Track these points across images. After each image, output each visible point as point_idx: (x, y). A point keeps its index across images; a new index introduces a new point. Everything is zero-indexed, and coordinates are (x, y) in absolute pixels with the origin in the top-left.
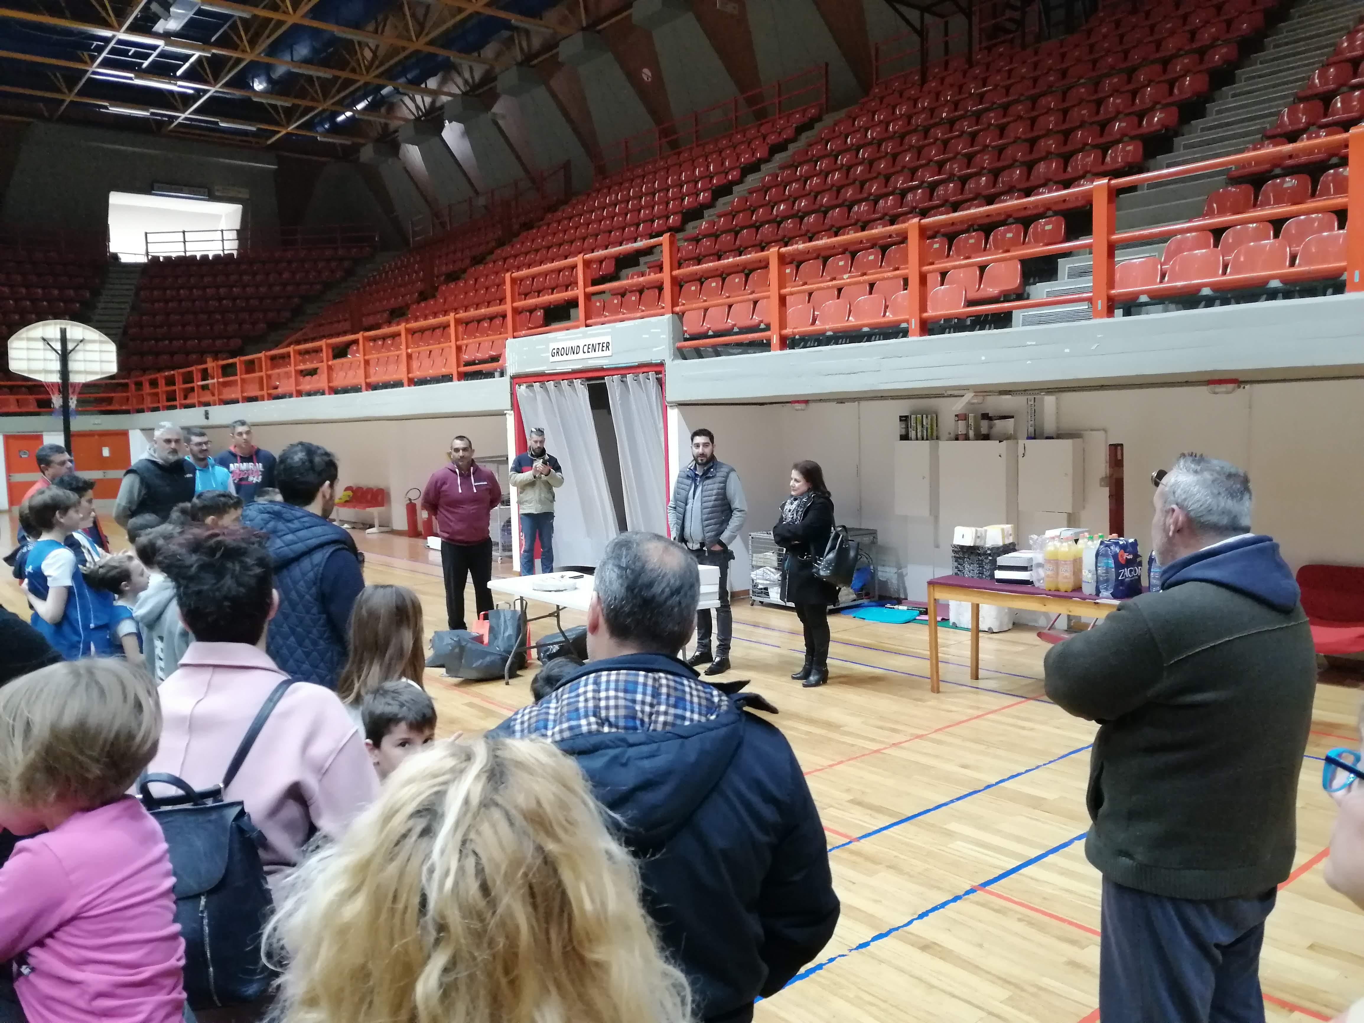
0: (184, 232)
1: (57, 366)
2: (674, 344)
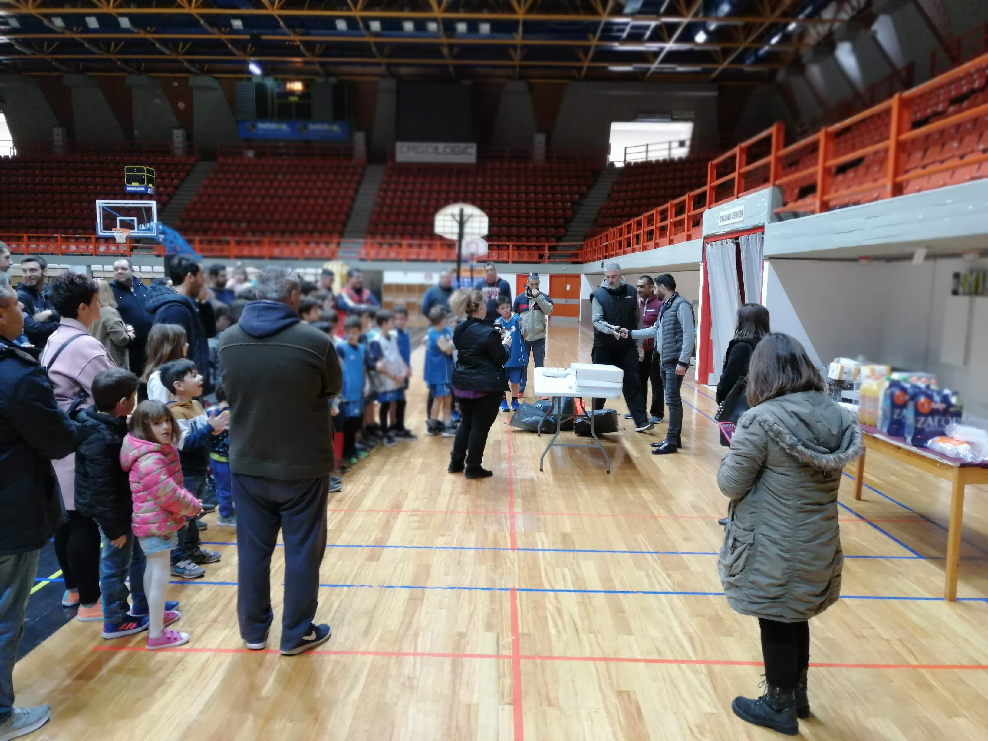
0: (647, 145)
1: (456, 230)
2: (772, 210)
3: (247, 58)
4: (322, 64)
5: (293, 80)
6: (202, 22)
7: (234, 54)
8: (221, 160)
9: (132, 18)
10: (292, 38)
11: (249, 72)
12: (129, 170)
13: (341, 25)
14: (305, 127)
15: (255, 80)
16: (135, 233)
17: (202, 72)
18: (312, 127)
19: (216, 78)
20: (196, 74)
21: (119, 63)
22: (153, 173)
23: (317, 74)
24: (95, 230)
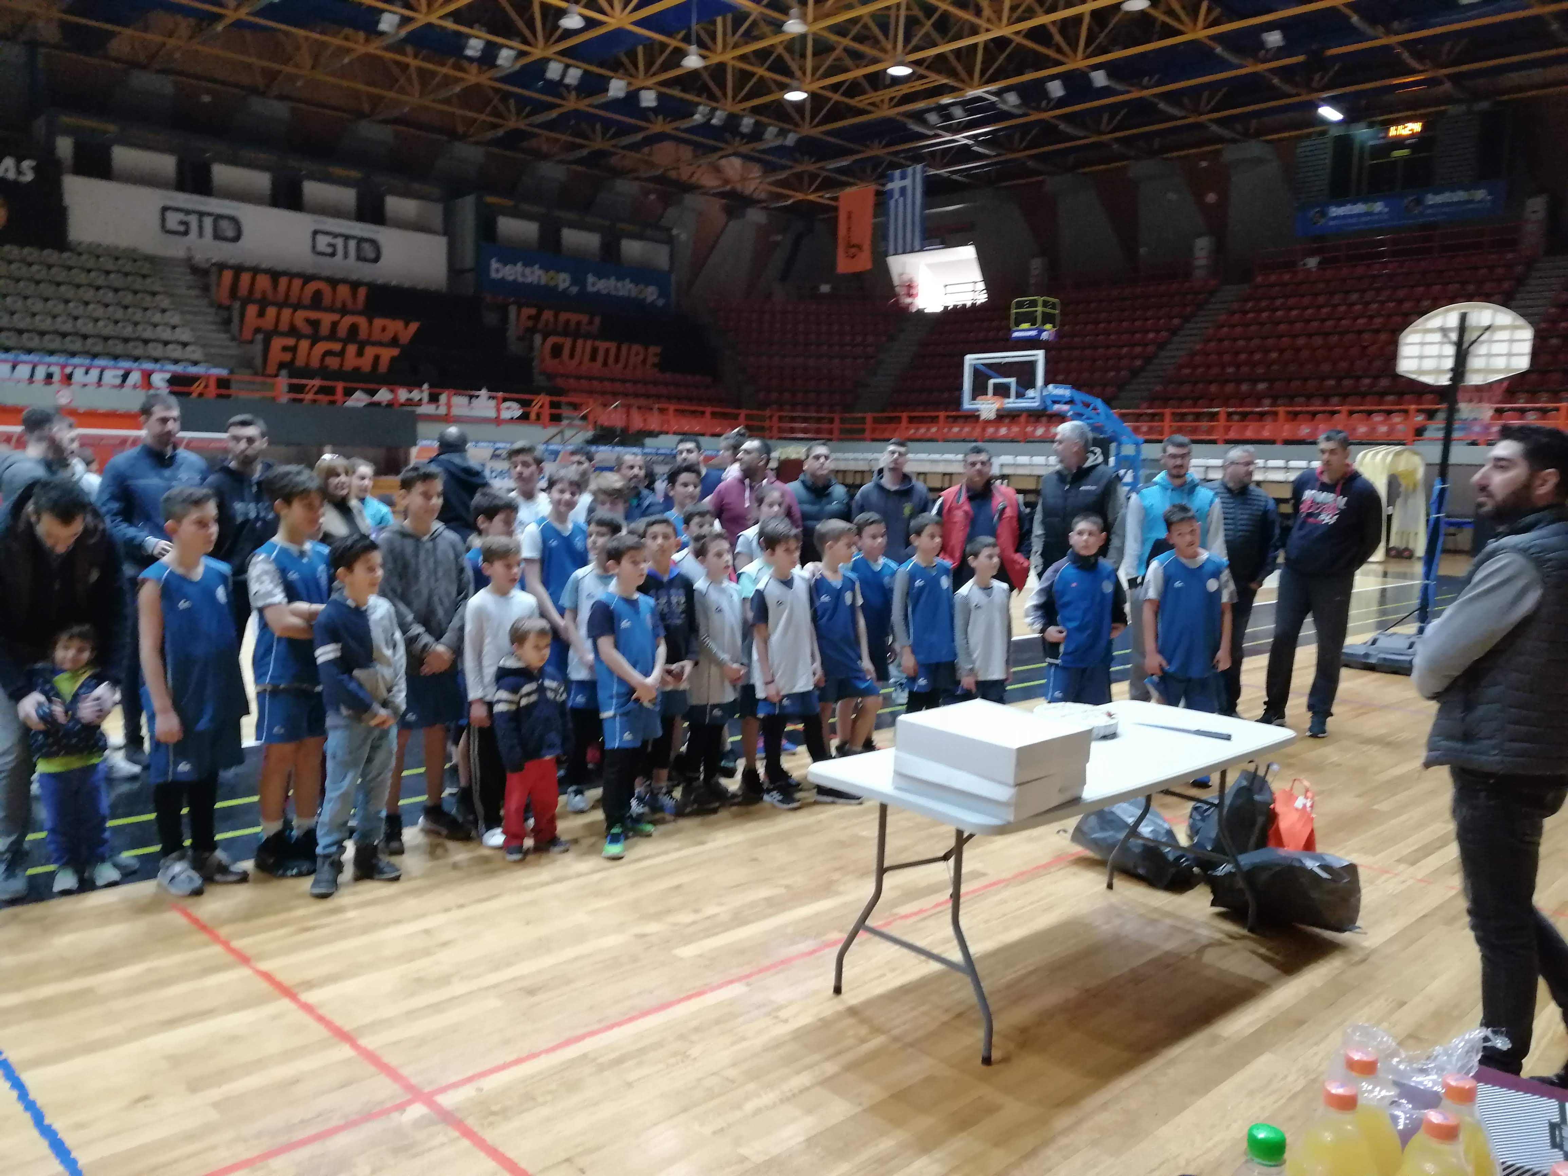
3: (1313, 97)
5: (1404, 120)
6: (1219, 50)
7: (1285, 95)
8: (1259, 279)
9: (1111, 69)
10: (1382, 41)
11: (1324, 122)
12: (1020, 305)
14: (1419, 201)
15: (1331, 132)
16: (1012, 403)
17: (1247, 135)
18: (1433, 199)
19: (1270, 143)
20: (1233, 141)
21: (1115, 146)
22: (1054, 306)
23: (1449, 100)
24: (958, 402)
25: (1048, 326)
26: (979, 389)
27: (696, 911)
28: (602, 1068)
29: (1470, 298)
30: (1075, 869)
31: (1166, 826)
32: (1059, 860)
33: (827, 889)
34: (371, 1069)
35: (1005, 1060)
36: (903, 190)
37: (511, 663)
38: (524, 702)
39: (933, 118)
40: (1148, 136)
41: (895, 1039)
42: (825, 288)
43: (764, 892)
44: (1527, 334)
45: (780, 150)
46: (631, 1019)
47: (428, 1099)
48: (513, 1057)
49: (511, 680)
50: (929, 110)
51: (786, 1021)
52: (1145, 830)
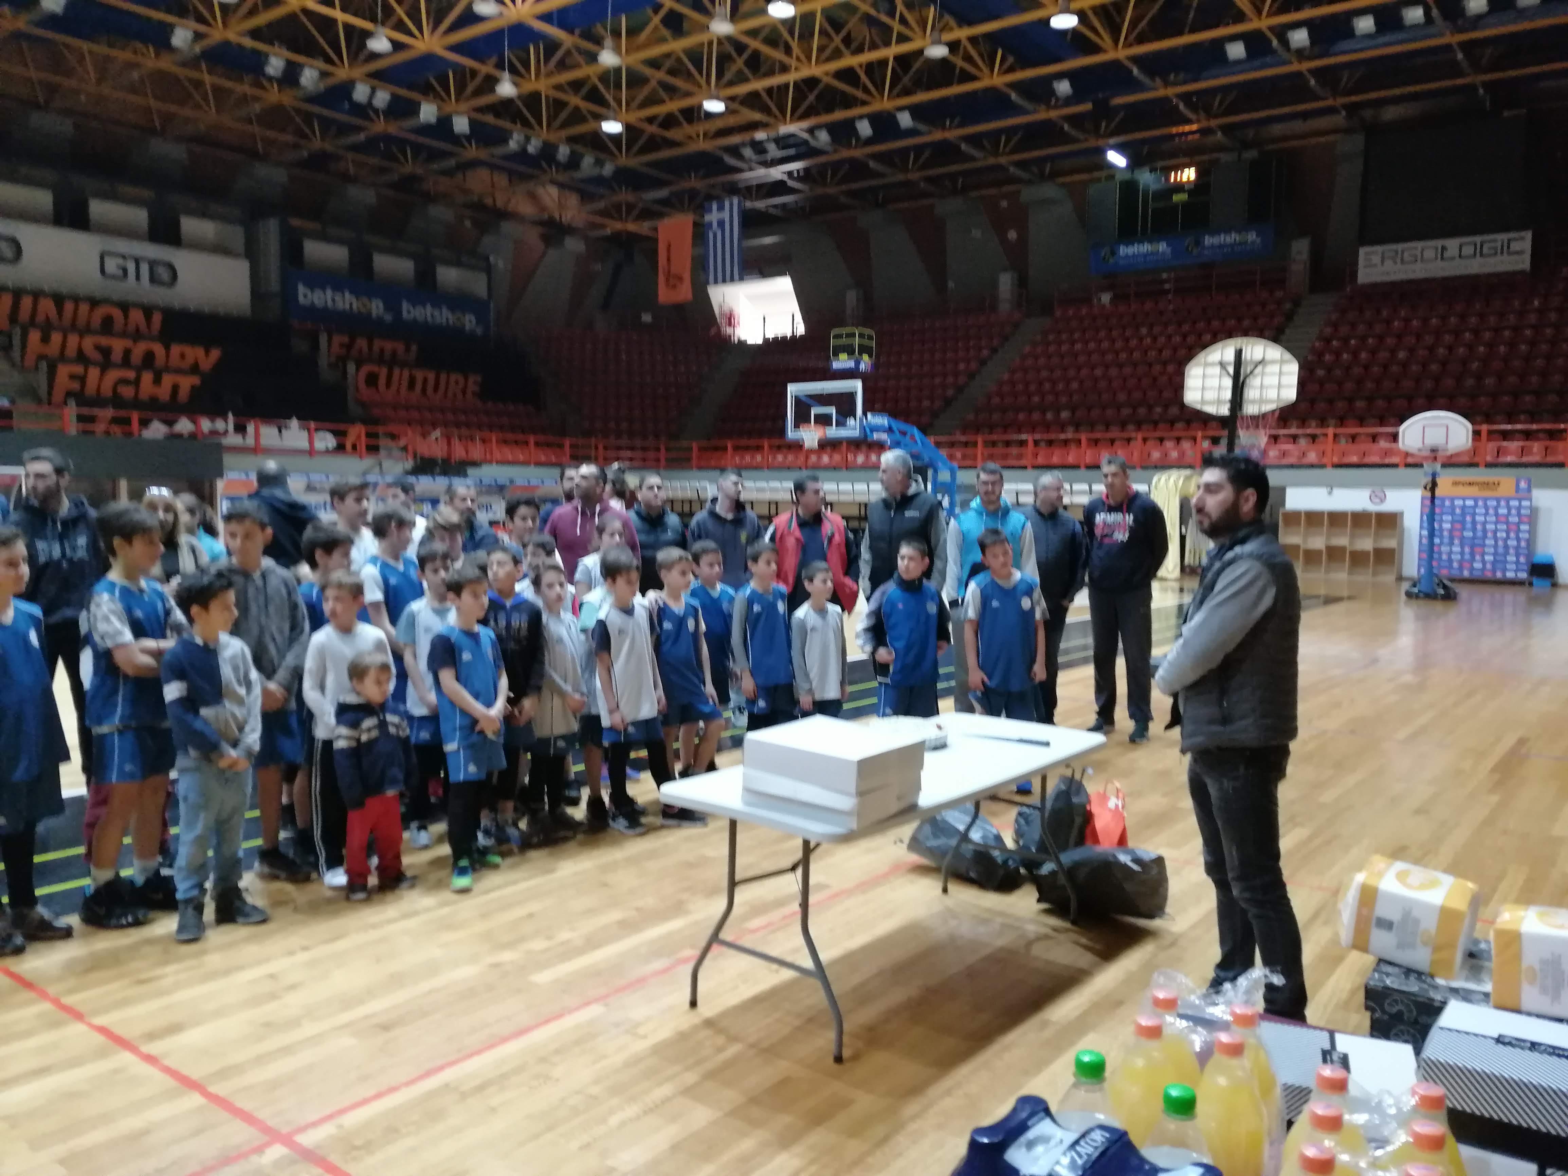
3: (1101, 143)
4: (1227, 129)
5: (1181, 167)
6: (1014, 96)
7: (1076, 141)
9: (916, 111)
10: (1161, 92)
11: (1111, 166)
12: (838, 337)
13: (1236, 51)
14: (1198, 243)
15: (1119, 177)
16: (833, 432)
17: (1042, 177)
18: (1208, 240)
19: (1063, 185)
20: (1029, 182)
21: (922, 184)
22: (870, 338)
23: (1221, 148)
24: (783, 431)
25: (865, 357)
26: (802, 418)
27: (549, 938)
28: (464, 1096)
29: (1246, 333)
30: (912, 877)
31: (995, 831)
32: (896, 869)
33: (678, 908)
34: (224, 1115)
35: (856, 1057)
36: (721, 224)
37: (351, 699)
38: (364, 738)
39: (748, 152)
40: (953, 177)
41: (752, 1046)
42: (647, 318)
43: (615, 915)
44: (1293, 368)
45: (599, 180)
46: (491, 1046)
47: (287, 1140)
48: (372, 1092)
49: (350, 716)
50: (743, 144)
51: (645, 1037)
52: (976, 835)
